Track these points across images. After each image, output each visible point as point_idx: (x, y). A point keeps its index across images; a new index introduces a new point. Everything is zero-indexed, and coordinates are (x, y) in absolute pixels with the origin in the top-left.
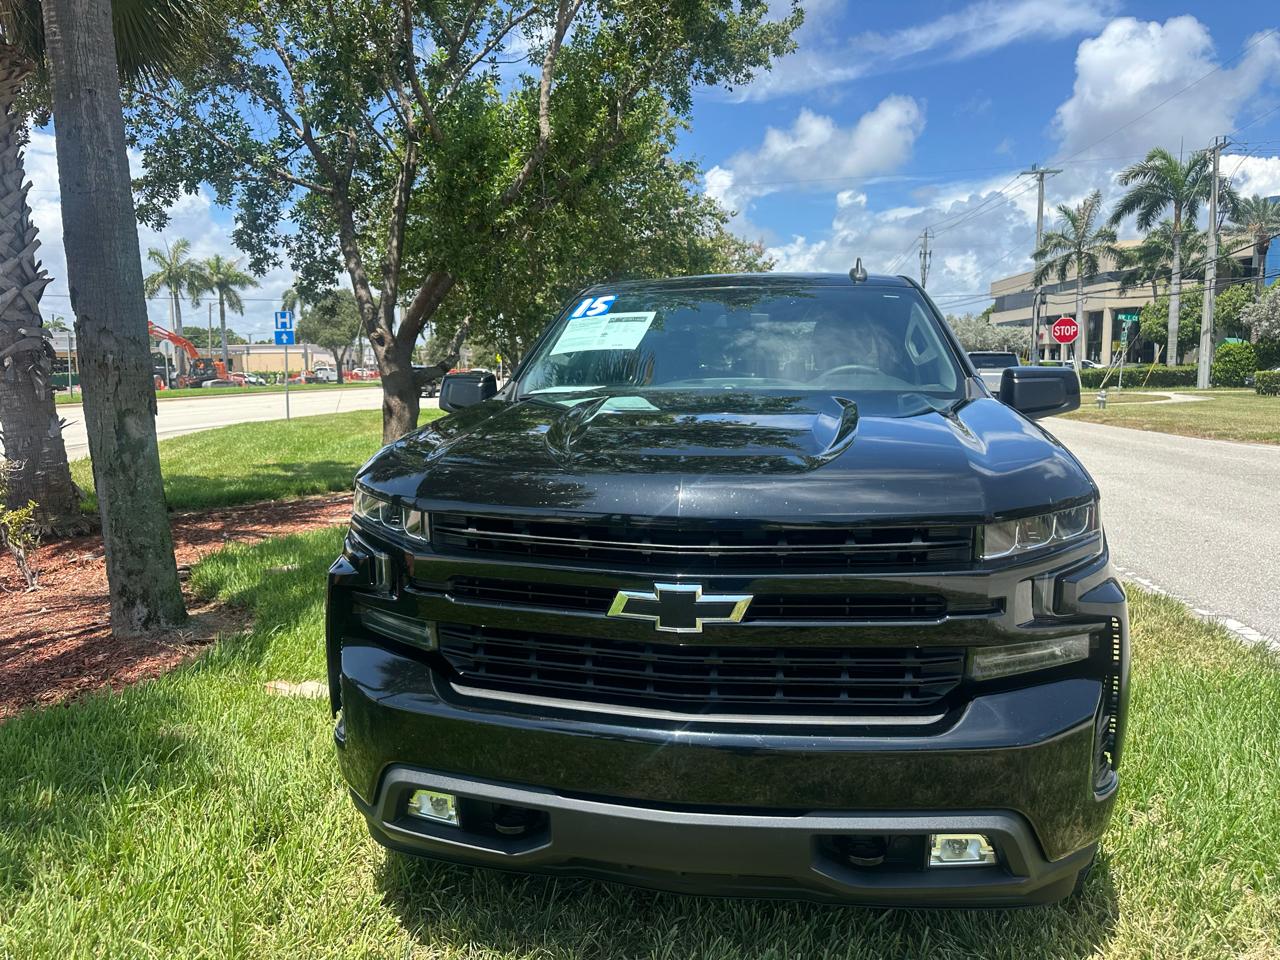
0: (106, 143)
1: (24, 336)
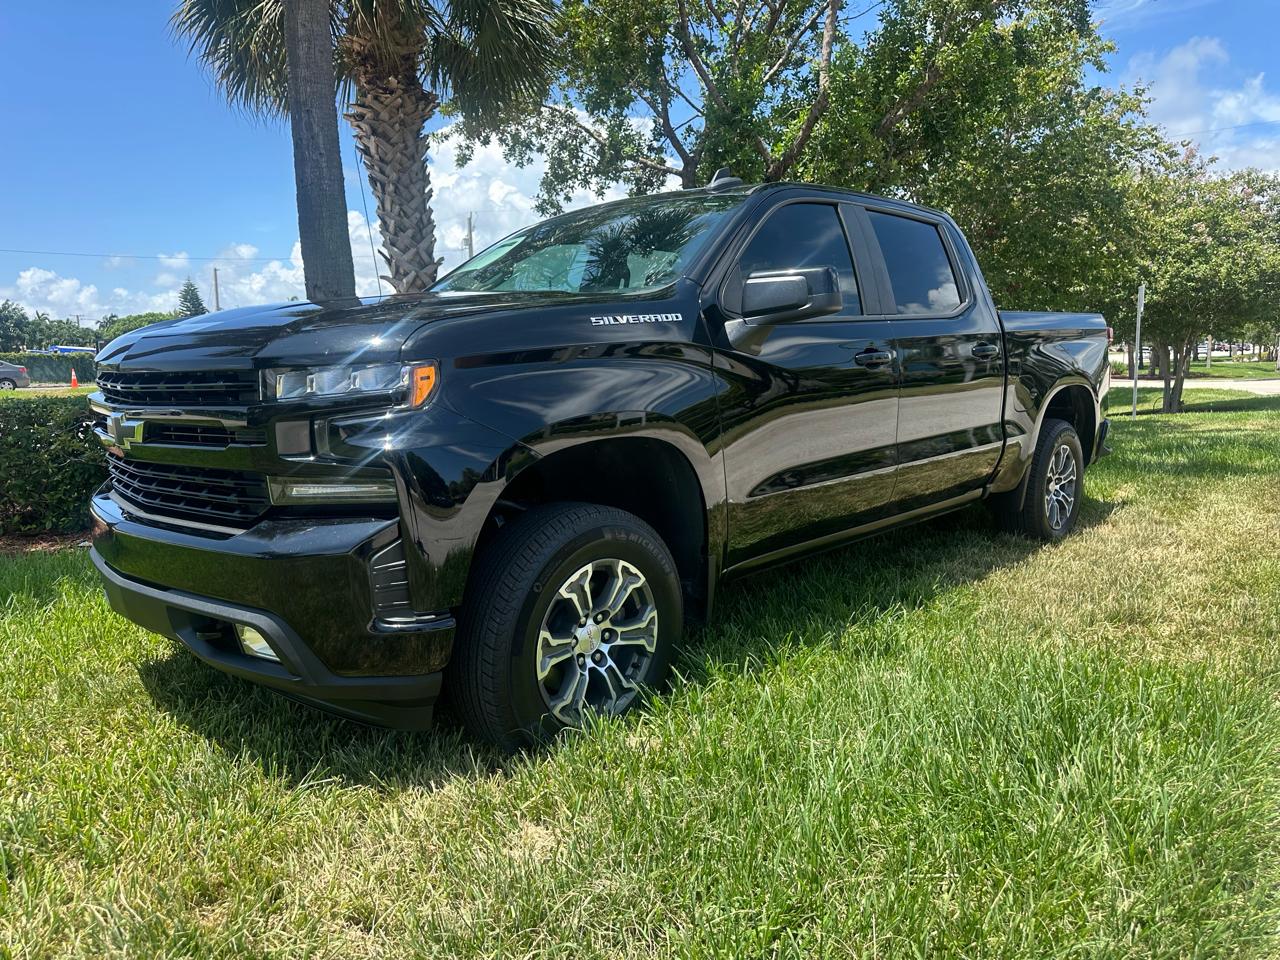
0: (318, 148)
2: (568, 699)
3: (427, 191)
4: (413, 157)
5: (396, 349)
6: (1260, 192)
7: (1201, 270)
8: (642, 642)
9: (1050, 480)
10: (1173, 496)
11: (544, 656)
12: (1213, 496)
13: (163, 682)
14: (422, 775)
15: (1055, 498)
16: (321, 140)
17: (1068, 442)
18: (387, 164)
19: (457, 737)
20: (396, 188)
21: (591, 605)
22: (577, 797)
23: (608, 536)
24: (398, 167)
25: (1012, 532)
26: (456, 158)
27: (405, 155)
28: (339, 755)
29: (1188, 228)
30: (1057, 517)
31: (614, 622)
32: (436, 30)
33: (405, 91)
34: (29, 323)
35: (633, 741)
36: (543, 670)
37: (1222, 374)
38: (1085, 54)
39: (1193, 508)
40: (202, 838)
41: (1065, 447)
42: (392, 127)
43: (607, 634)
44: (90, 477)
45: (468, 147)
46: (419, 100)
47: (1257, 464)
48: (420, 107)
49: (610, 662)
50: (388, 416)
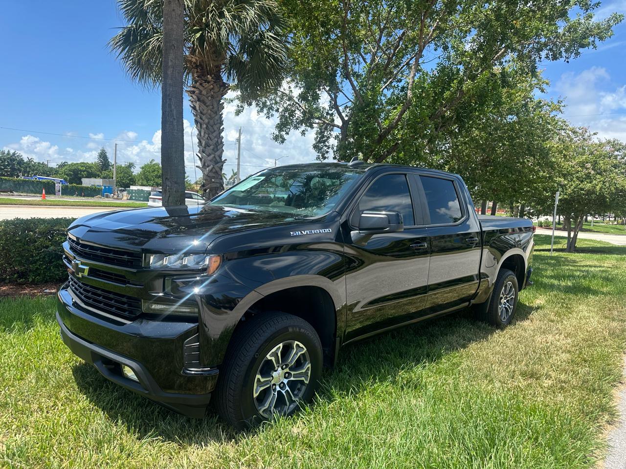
0: (173, 116)
1: (214, 182)
2: (267, 406)
3: (221, 128)
4: (216, 112)
5: (204, 247)
6: (618, 150)
7: (588, 186)
8: (303, 379)
9: (502, 298)
10: (562, 305)
11: (257, 386)
12: (581, 308)
13: (83, 377)
14: (198, 438)
15: (504, 306)
16: (175, 112)
17: (511, 280)
18: (204, 115)
19: (215, 420)
20: (207, 126)
21: (280, 362)
22: (267, 458)
23: (290, 330)
24: (209, 117)
25: (482, 321)
26: (235, 111)
27: (213, 112)
28: (162, 425)
29: (582, 165)
30: (504, 315)
31: (291, 369)
32: (231, 53)
33: (215, 82)
34: (24, 163)
35: (295, 430)
36: (256, 393)
37: (598, 230)
38: (535, 84)
39: (570, 313)
40: (99, 464)
41: (510, 282)
42: (208, 98)
43: (287, 374)
44: (52, 259)
45: (242, 107)
46: (221, 86)
47: (605, 290)
48: (221, 90)
49: (287, 388)
50: (198, 278)
